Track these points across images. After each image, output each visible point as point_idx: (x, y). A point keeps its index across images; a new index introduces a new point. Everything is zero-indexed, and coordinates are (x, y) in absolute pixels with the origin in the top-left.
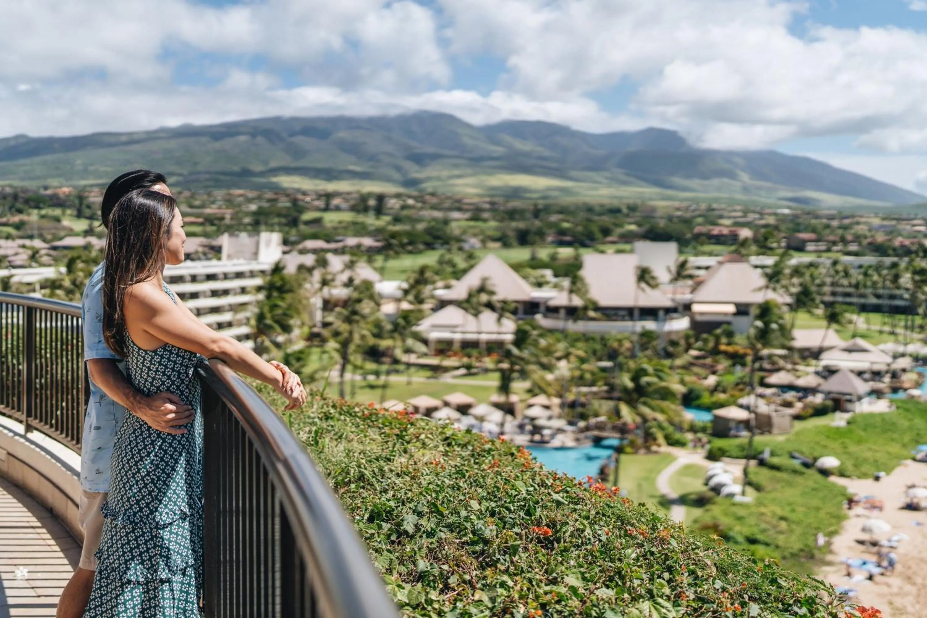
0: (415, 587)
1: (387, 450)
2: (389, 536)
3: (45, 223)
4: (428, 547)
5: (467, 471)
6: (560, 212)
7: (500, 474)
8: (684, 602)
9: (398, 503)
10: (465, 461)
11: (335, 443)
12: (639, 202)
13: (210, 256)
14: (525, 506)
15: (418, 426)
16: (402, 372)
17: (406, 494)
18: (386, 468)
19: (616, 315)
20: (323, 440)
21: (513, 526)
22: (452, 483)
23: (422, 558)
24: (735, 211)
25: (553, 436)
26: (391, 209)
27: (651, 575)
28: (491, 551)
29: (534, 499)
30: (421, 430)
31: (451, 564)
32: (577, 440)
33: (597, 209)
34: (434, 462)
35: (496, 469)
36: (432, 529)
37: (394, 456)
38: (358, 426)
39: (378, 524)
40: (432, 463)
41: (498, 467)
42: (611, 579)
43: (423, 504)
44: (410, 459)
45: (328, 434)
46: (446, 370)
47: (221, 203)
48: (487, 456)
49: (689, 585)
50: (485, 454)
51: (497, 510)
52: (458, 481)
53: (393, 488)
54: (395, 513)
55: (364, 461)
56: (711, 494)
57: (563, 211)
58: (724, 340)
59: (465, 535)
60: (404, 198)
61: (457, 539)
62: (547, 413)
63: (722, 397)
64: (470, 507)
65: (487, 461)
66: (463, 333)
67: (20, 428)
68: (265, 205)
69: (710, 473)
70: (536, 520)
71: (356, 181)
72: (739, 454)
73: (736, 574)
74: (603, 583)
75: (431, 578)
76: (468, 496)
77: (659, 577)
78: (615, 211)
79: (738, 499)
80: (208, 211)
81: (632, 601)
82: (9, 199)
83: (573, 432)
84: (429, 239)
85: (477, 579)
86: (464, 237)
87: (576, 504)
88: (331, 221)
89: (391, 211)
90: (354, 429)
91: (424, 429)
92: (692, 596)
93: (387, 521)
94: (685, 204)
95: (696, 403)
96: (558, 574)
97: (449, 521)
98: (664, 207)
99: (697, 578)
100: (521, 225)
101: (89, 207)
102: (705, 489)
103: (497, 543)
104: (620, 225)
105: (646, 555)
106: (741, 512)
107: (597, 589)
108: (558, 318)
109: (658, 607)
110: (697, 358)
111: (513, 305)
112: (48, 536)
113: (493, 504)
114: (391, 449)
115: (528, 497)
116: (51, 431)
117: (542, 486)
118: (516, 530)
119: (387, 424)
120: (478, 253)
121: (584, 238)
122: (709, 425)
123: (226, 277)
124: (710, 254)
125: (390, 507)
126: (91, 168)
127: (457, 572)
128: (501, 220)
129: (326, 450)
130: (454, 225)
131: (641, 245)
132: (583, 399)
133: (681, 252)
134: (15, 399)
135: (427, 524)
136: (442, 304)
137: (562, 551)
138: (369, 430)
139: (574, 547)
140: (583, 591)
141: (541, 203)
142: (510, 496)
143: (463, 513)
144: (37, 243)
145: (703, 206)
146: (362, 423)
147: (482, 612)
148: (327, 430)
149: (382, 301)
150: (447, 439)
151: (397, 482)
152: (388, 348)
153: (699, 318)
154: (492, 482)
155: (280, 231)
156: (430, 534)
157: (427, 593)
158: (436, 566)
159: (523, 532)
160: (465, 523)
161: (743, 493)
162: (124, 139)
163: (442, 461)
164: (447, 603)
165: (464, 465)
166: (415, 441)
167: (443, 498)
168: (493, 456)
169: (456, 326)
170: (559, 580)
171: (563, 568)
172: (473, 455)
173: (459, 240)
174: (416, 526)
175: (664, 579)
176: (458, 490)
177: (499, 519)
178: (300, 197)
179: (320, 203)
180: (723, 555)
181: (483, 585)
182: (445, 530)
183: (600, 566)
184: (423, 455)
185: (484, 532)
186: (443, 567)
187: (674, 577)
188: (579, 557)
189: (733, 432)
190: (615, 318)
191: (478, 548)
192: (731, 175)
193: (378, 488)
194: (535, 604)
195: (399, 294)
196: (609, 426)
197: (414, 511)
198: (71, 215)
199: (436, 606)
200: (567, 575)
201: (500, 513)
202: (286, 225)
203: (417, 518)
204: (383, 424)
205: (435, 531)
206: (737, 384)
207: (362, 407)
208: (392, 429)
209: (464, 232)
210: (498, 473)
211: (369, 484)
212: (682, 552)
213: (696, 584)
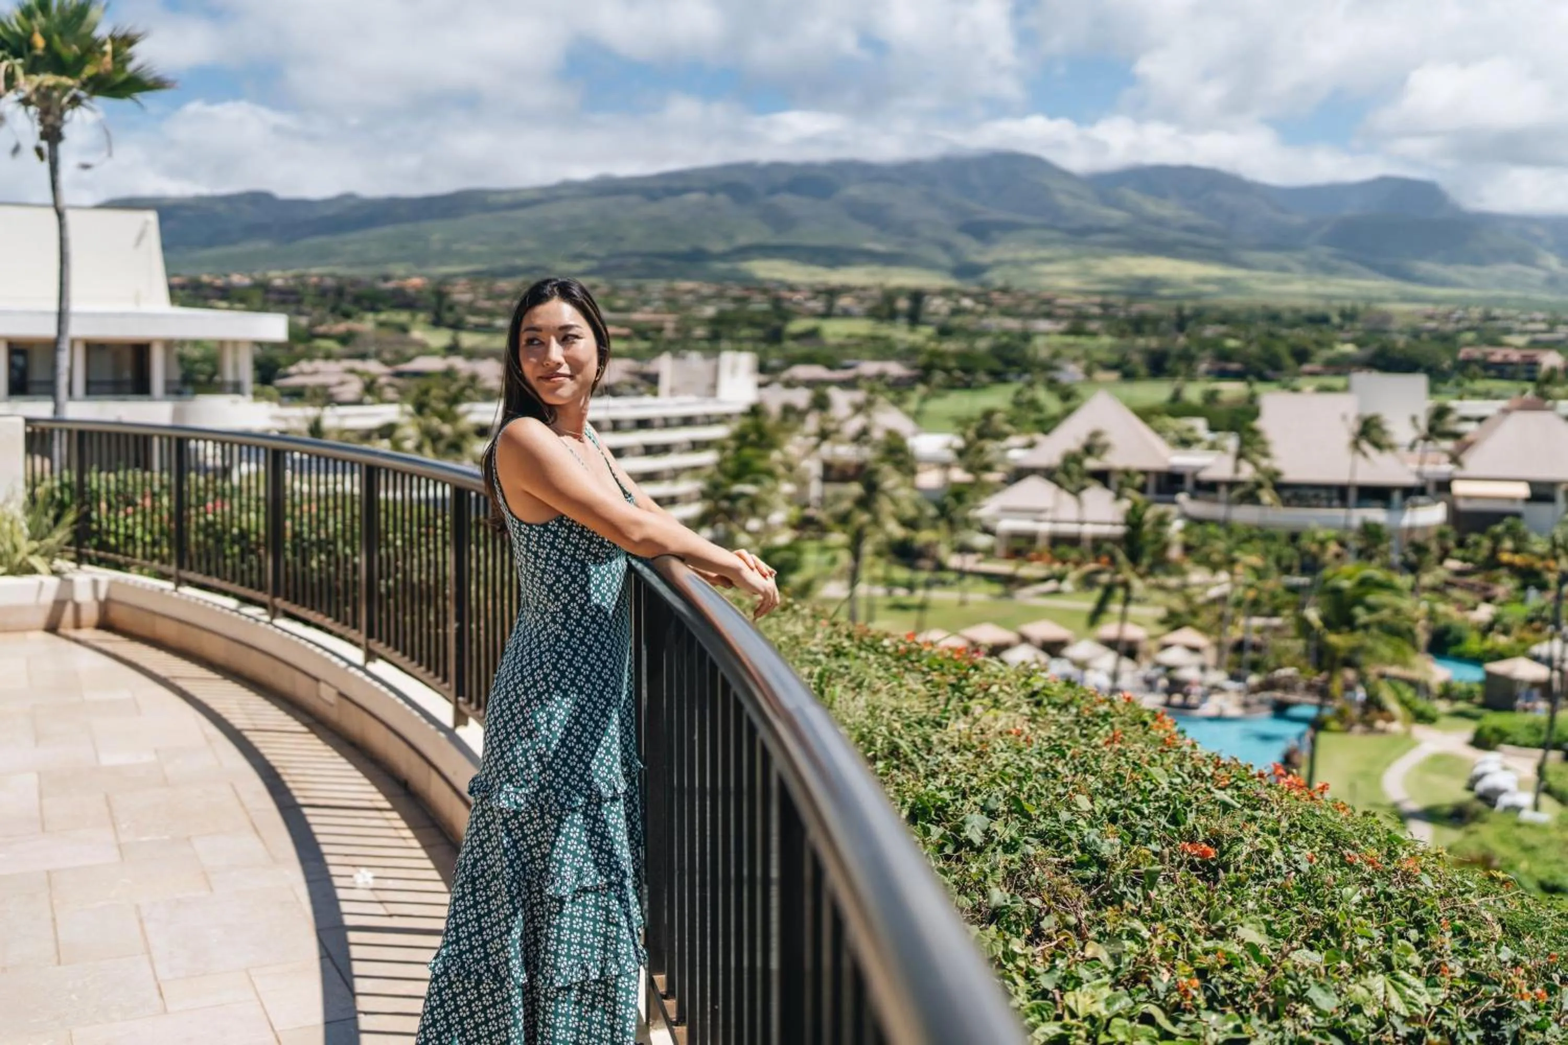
0: (987, 932)
1: (936, 709)
2: (941, 848)
3: (388, 335)
4: (1005, 867)
5: (1069, 748)
6: (1223, 322)
7: (1124, 755)
8: (1446, 980)
9: (955, 794)
10: (1065, 730)
11: (850, 694)
12: (1361, 305)
13: (642, 389)
14: (1167, 808)
15: (987, 671)
16: (952, 584)
17: (968, 780)
18: (934, 738)
19: (1316, 497)
20: (831, 689)
21: (1148, 840)
22: (1043, 765)
23: (998, 884)
24: (1533, 321)
25: (1205, 696)
26: (935, 314)
27: (1387, 932)
28: (1112, 879)
29: (1183, 798)
30: (992, 679)
31: (1046, 896)
32: (1246, 705)
33: (1287, 316)
34: (1014, 731)
35: (1117, 746)
36: (1012, 838)
37: (948, 719)
38: (887, 669)
39: (923, 827)
40: (1009, 733)
41: (1120, 742)
42: (1317, 936)
43: (997, 797)
44: (974, 724)
45: (839, 680)
46: (1025, 582)
47: (657, 303)
48: (1101, 724)
49: (1454, 951)
50: (1099, 721)
51: (1121, 812)
52: (1053, 763)
53: (946, 769)
54: (951, 810)
55: (898, 725)
56: (1480, 805)
57: (1226, 318)
58: (1508, 544)
59: (1068, 851)
60: (955, 296)
61: (1054, 856)
62: (1196, 659)
63: (1503, 641)
64: (1076, 805)
65: (1101, 732)
66: (1054, 522)
67: (357, 656)
68: (729, 306)
69: (1478, 770)
70: (1188, 832)
71: (875, 268)
72: (1531, 740)
73: (1539, 938)
74: (1304, 940)
75: (1013, 918)
76: (1071, 788)
77: (1401, 936)
78: (1318, 320)
79: (1527, 815)
80: (637, 316)
81: (1354, 972)
82: (331, 296)
83: (1239, 692)
84: (997, 365)
85: (1088, 923)
86: (1057, 362)
87: (1255, 808)
88: (835, 335)
89: (934, 319)
90: (881, 673)
91: (996, 677)
92: (1459, 972)
93: (938, 823)
94: (1442, 309)
95: (1453, 650)
96: (1226, 922)
97: (1040, 827)
98: (1408, 314)
99: (1467, 941)
100: (1154, 343)
101: (451, 308)
102: (1467, 796)
103: (1121, 867)
104: (1330, 346)
105: (1378, 898)
106: (1531, 838)
107: (1294, 949)
108: (1215, 501)
109: (1400, 985)
110: (1459, 573)
111: (1139, 480)
112: (402, 824)
113: (1113, 803)
114: (942, 707)
115: (1174, 794)
116: (405, 661)
117: (1196, 776)
118: (1154, 846)
119: (936, 667)
120: (1081, 390)
121: (1262, 366)
122: (1477, 688)
123: (667, 423)
124: (1487, 395)
125: (943, 800)
126: (456, 247)
127: (1055, 910)
128: (1122, 334)
129: (836, 704)
130: (1039, 341)
131: (1363, 379)
132: (1255, 638)
133: (1433, 391)
134: (349, 609)
135: (1004, 831)
136: (1019, 474)
137: (1233, 885)
138: (907, 675)
139: (1253, 879)
140: (1270, 953)
141: (1189, 306)
142: (1142, 791)
143: (1065, 816)
144: (373, 367)
145: (1476, 313)
146: (894, 663)
147: (1099, 976)
148: (838, 673)
149: (920, 467)
150: (1034, 694)
151: (953, 761)
152: (929, 545)
153: (1462, 505)
154: (1112, 766)
155: (754, 350)
156: (1010, 847)
157: (1007, 942)
158: (1021, 898)
159: (1166, 851)
160: (1067, 832)
161: (1536, 807)
162: (506, 198)
163: (1027, 730)
164: (1040, 960)
165: (1063, 737)
166: (981, 695)
167: (1030, 790)
168: (1112, 725)
169: (1041, 511)
170: (1228, 931)
171: (1235, 913)
172: (1077, 723)
173: (1047, 367)
174: (986, 832)
175: (1409, 940)
176: (1055, 777)
177: (1125, 827)
178: (786, 294)
179: (818, 305)
180: (1515, 905)
181: (1099, 933)
182: (1035, 841)
183: (1299, 913)
184: (996, 719)
185: (1100, 847)
186: (1032, 900)
187: (1427, 937)
188: (1262, 896)
189: (1520, 703)
190: (1314, 502)
191: (1091, 872)
192: (1526, 258)
193: (921, 771)
194: (1188, 969)
195: (949, 456)
196: (1302, 684)
197: (983, 809)
198: (425, 322)
199: (1022, 963)
200: (1242, 925)
201: (1125, 818)
202: (764, 340)
203: (988, 820)
204: (929, 666)
205: (1017, 843)
206: (1530, 621)
207: (895, 640)
208: (943, 674)
209: (1056, 355)
210: (1122, 753)
211: (906, 763)
212: (1441, 897)
213: (1466, 951)
